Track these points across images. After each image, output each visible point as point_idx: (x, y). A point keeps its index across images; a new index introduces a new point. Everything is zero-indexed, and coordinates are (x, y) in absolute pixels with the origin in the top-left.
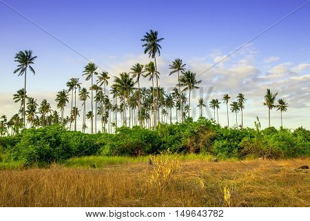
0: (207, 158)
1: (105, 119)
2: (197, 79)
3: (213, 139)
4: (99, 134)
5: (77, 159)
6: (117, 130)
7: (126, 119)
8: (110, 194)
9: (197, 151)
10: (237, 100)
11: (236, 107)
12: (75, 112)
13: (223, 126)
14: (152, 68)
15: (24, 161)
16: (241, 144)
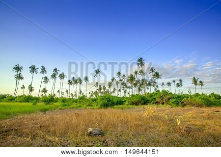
0: (168, 106)
1: (125, 92)
2: (160, 74)
3: (169, 99)
4: (124, 97)
5: (116, 106)
6: (130, 96)
7: (133, 91)
8: (129, 120)
9: (163, 104)
10: (179, 82)
11: (178, 85)
12: (115, 89)
13: (173, 93)
14: (142, 72)
15: (99, 106)
16: (182, 101)
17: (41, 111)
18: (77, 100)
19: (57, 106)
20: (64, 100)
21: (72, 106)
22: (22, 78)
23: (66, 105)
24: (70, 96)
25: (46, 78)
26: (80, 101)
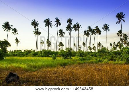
17: (61, 65)
18: (96, 53)
19: (76, 60)
20: (82, 54)
21: (92, 60)
22: (39, 33)
23: (84, 59)
24: (88, 49)
25: (61, 31)
26: (99, 55)
